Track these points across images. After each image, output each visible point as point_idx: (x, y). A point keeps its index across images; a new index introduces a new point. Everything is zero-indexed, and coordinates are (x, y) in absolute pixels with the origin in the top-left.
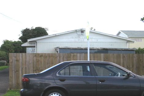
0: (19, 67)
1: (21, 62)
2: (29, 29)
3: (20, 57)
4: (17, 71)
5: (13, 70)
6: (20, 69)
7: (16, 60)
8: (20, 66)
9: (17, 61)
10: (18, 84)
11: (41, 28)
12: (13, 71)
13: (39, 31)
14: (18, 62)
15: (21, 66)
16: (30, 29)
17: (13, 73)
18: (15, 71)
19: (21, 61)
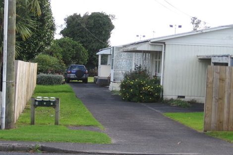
0: (225, 92)
1: (227, 83)
2: (80, 15)
3: (227, 74)
4: (220, 99)
5: (213, 96)
6: (226, 95)
7: (220, 79)
8: (226, 90)
9: (221, 81)
10: (221, 122)
11: (102, 14)
12: (214, 99)
13: (98, 20)
14: (223, 83)
15: (228, 91)
16: (82, 16)
17: (213, 103)
18: (217, 98)
19: (227, 81)
